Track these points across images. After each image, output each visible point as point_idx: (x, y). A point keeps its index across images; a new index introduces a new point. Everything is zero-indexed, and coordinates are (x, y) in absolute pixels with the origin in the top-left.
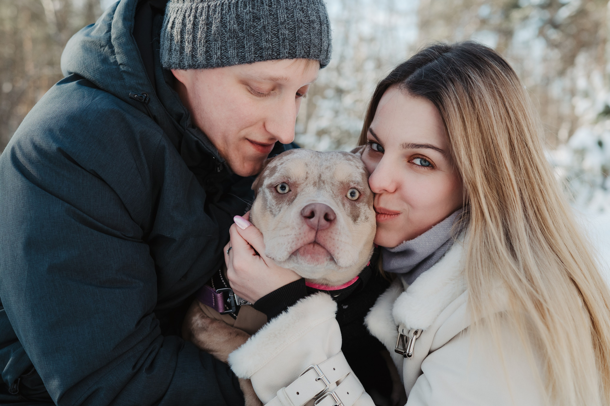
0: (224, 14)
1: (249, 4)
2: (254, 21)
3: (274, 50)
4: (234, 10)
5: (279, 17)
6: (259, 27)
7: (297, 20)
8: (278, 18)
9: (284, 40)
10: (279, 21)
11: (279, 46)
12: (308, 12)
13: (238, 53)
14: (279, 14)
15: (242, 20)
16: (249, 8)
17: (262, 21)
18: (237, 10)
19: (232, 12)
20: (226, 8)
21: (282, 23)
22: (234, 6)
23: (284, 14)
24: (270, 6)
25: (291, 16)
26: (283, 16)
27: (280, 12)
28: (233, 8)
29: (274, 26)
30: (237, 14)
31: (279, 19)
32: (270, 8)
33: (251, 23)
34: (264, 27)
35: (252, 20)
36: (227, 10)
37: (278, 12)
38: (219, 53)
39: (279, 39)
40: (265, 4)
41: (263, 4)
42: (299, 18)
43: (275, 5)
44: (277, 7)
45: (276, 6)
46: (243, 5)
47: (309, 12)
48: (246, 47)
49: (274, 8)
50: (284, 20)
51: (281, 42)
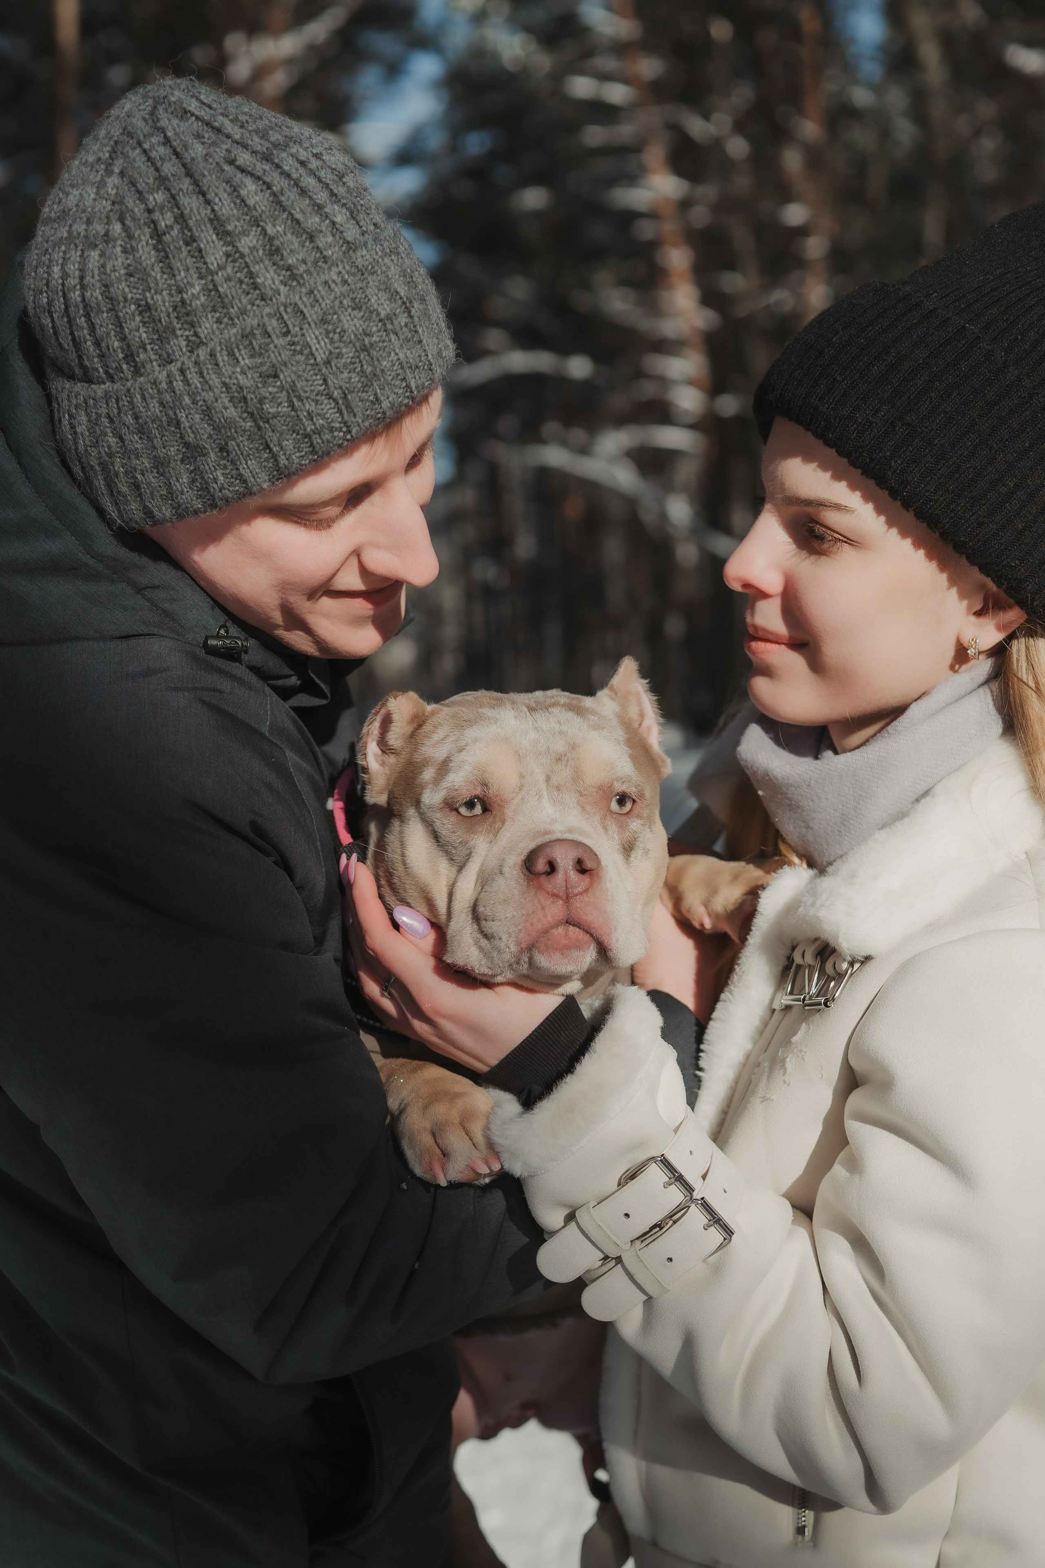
1: (239, 350)
3: (333, 427)
7: (356, 335)
12: (369, 300)
23: (322, 339)
29: (311, 376)
32: (289, 338)
37: (308, 339)
40: (274, 337)
47: (373, 301)
50: (327, 353)
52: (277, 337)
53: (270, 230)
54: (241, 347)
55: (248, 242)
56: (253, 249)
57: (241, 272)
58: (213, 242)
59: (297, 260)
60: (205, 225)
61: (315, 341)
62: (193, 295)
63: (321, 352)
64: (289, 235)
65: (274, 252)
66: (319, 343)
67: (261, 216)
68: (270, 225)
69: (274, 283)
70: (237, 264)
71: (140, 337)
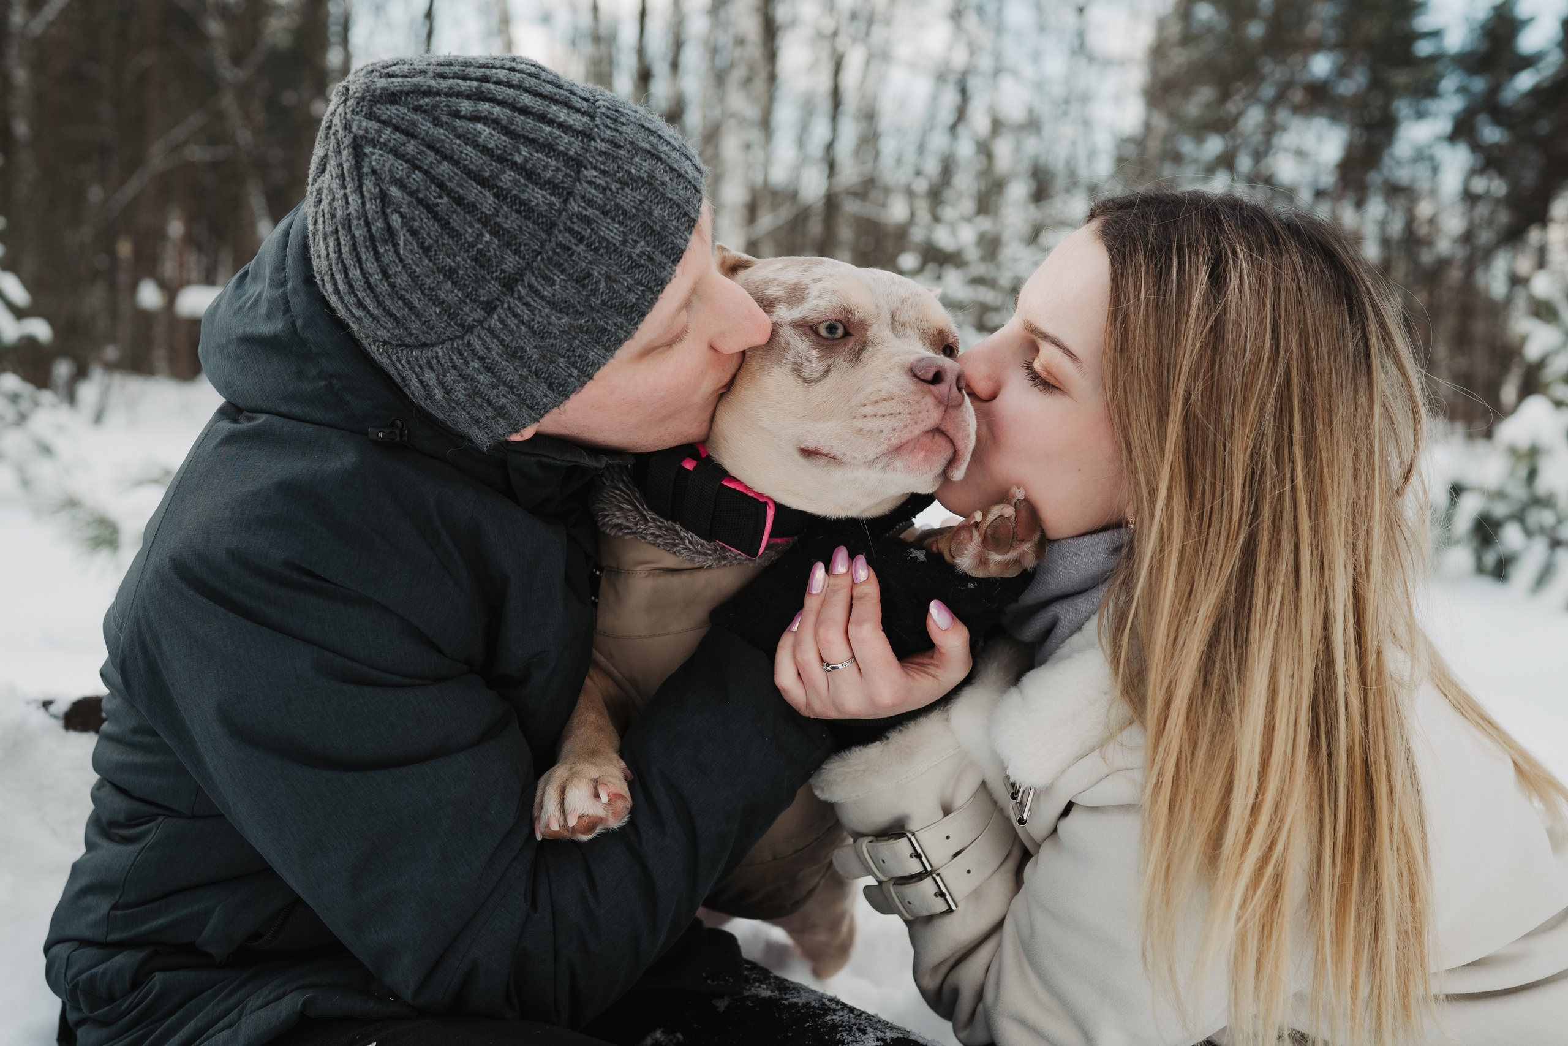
0: (529, 322)
2: (583, 286)
4: (539, 301)
5: (611, 239)
6: (602, 285)
8: (611, 243)
9: (651, 259)
10: (618, 244)
11: (653, 272)
13: (604, 346)
14: (607, 236)
15: (566, 302)
16: (559, 278)
17: (596, 274)
18: (543, 298)
19: (539, 307)
20: (522, 311)
21: (624, 242)
22: (532, 298)
24: (582, 240)
25: (622, 214)
26: (615, 231)
27: (604, 232)
28: (535, 301)
30: (548, 302)
31: (614, 241)
32: (585, 242)
33: (584, 293)
34: (608, 277)
35: (581, 289)
36: (526, 311)
37: (602, 234)
38: (576, 371)
39: (643, 266)
40: (574, 247)
41: (569, 249)
42: (635, 202)
43: (586, 230)
44: (592, 230)
45: (589, 231)
46: (543, 282)
47: (633, 171)
48: (609, 328)
49: (591, 236)
51: (650, 267)
52: (576, 245)
53: (519, 159)
54: (551, 268)
55: (508, 177)
56: (515, 182)
57: (516, 204)
58: (481, 192)
59: (552, 171)
60: (467, 182)
61: (607, 232)
62: (487, 242)
63: (617, 237)
64: (536, 154)
65: (530, 175)
66: (612, 232)
67: (505, 151)
68: (517, 154)
69: (546, 199)
70: (509, 200)
71: (457, 296)
